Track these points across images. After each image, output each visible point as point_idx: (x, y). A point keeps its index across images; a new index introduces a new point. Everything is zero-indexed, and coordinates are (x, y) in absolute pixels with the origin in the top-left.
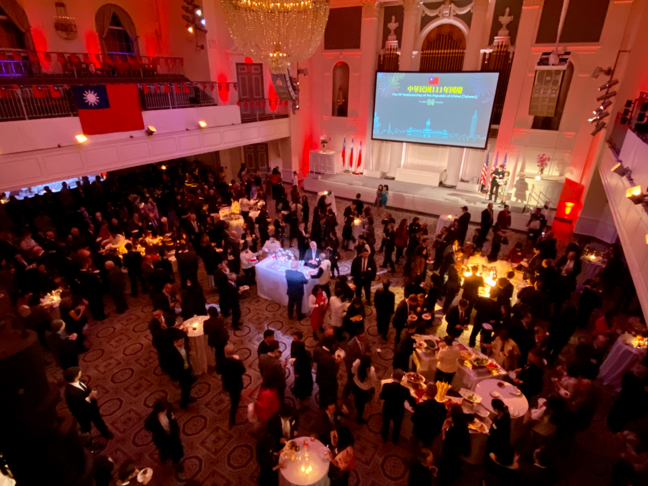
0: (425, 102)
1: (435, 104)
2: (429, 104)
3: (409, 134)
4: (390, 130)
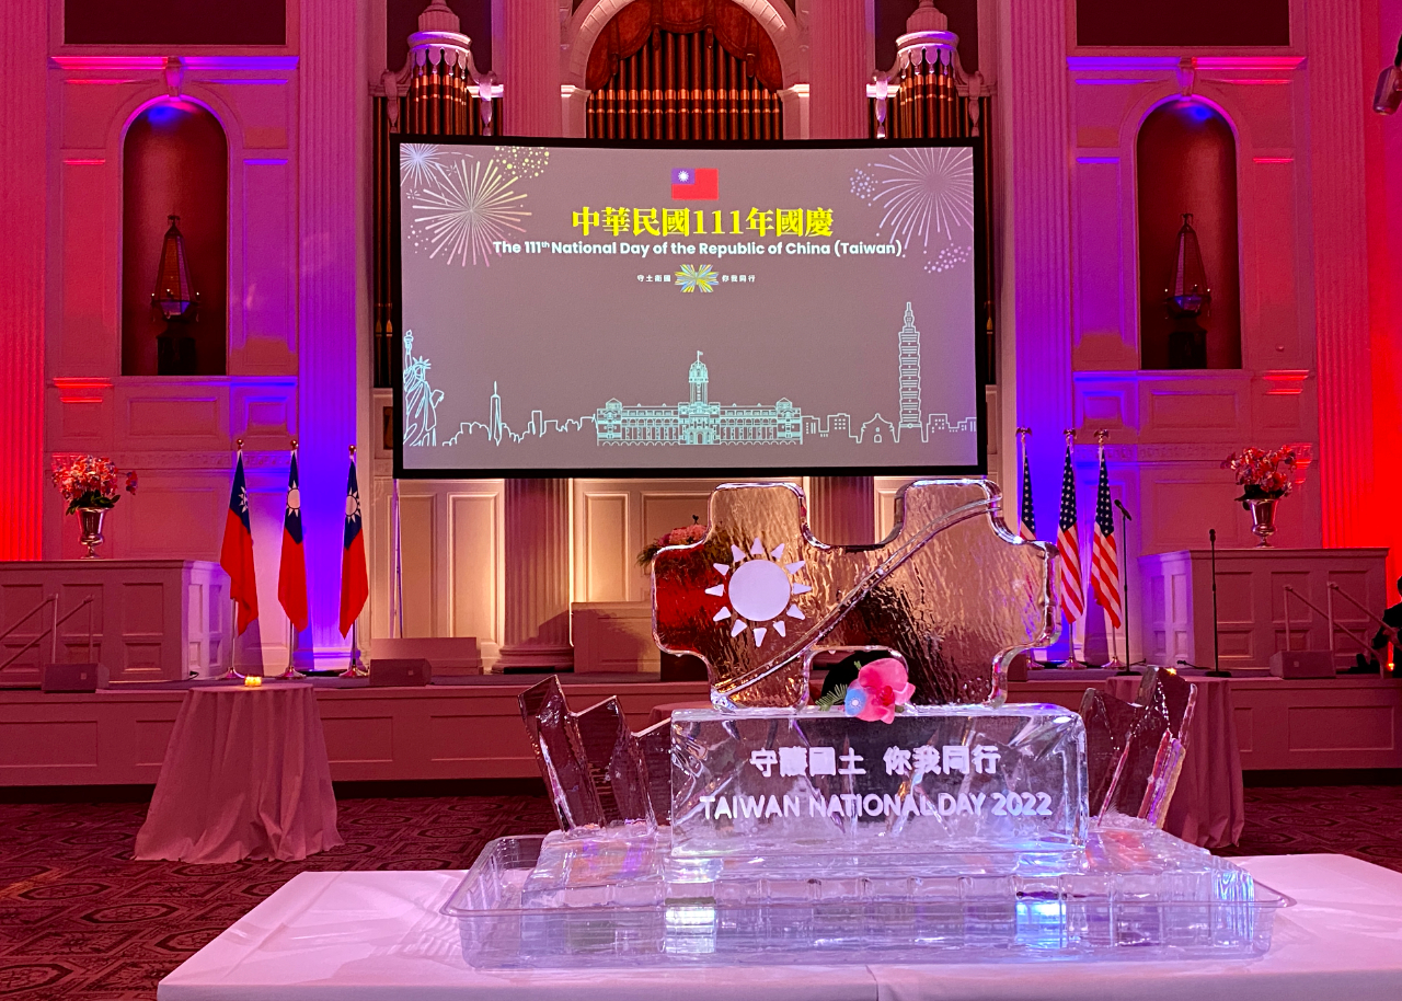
0: (667, 278)
1: (720, 288)
2: (690, 289)
3: (605, 435)
4: (501, 424)
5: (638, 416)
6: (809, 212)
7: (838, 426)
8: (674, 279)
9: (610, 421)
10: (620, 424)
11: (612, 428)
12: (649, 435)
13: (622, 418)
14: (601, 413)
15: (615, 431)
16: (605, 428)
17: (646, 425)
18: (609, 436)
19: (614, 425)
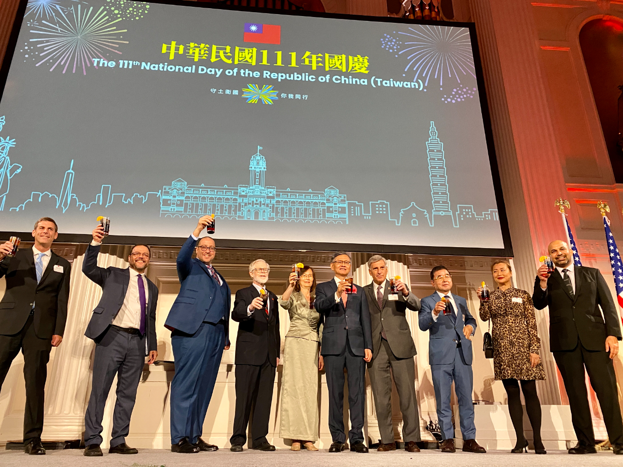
3: (169, 208)
4: (71, 195)
5: (201, 193)
6: (350, 58)
7: (379, 211)
8: (241, 93)
9: (174, 197)
10: (183, 200)
11: (175, 202)
12: (210, 210)
13: (186, 195)
14: (167, 190)
15: (177, 205)
16: (169, 202)
17: (208, 202)
18: (171, 209)
19: (178, 200)
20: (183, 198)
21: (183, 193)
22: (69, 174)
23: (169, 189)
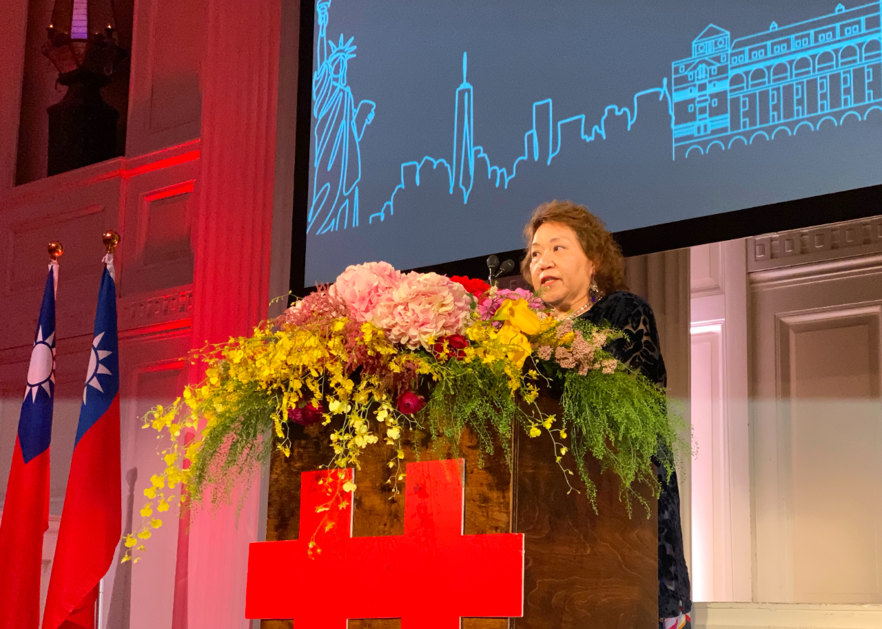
3: (691, 129)
4: (473, 150)
9: (702, 87)
10: (725, 93)
11: (707, 104)
12: (800, 102)
13: (731, 73)
14: (682, 73)
15: (714, 112)
16: (690, 108)
17: (791, 79)
18: (699, 128)
19: (712, 96)
20: (725, 86)
21: (723, 70)
22: (462, 93)
23: (687, 67)
